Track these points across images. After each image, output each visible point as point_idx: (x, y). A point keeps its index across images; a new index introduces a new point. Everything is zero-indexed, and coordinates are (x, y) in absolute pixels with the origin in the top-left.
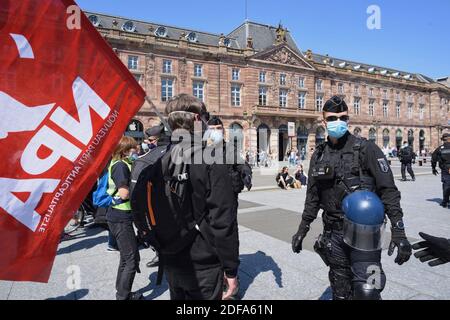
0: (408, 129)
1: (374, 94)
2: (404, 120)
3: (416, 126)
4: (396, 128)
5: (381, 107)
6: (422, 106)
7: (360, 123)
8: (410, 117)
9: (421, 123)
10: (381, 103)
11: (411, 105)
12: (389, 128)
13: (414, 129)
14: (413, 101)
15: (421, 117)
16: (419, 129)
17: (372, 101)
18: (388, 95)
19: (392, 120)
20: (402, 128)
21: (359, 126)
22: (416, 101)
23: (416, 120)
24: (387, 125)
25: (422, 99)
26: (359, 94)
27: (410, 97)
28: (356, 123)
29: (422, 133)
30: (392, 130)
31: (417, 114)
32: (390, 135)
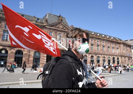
0: (113, 57)
1: (99, 43)
2: (111, 53)
3: (116, 56)
4: (108, 56)
5: (102, 48)
6: (117, 49)
7: (94, 54)
8: (113, 52)
9: (117, 55)
10: (102, 47)
11: (113, 48)
12: (105, 56)
13: (115, 57)
14: (114, 46)
15: (118, 53)
16: (117, 57)
17: (98, 46)
18: (104, 44)
19: (106, 53)
20: (110, 56)
21: (93, 55)
22: (115, 47)
23: (115, 54)
24: (104, 55)
25: (117, 46)
26: (93, 43)
27: (113, 45)
28: (92, 54)
29: (118, 59)
30: (107, 57)
31: (116, 52)
32: (106, 59)
